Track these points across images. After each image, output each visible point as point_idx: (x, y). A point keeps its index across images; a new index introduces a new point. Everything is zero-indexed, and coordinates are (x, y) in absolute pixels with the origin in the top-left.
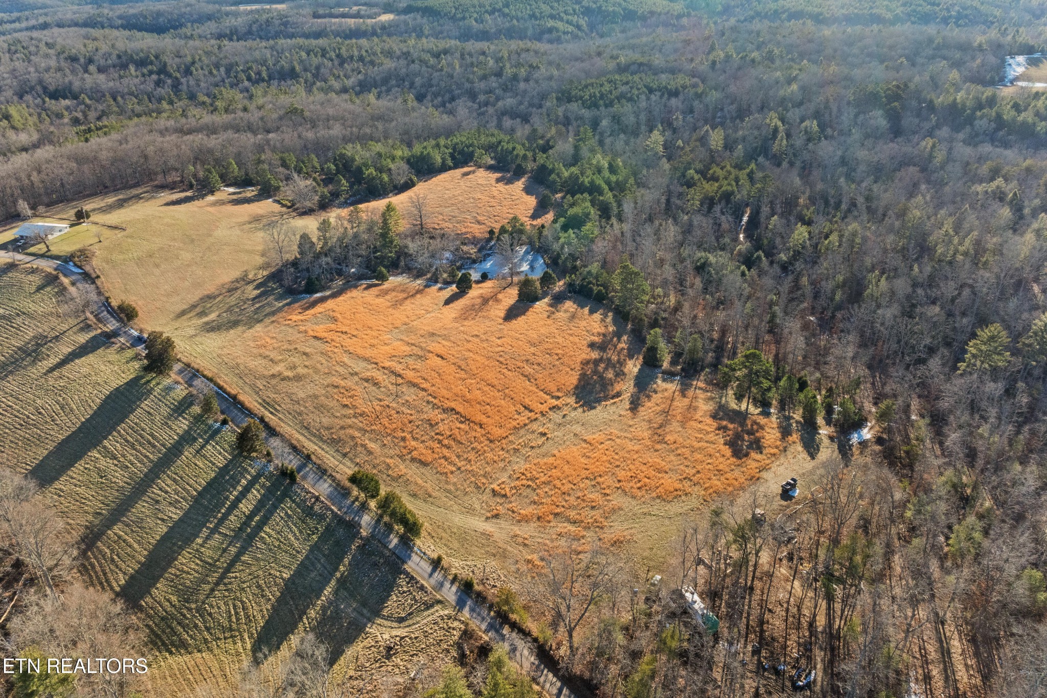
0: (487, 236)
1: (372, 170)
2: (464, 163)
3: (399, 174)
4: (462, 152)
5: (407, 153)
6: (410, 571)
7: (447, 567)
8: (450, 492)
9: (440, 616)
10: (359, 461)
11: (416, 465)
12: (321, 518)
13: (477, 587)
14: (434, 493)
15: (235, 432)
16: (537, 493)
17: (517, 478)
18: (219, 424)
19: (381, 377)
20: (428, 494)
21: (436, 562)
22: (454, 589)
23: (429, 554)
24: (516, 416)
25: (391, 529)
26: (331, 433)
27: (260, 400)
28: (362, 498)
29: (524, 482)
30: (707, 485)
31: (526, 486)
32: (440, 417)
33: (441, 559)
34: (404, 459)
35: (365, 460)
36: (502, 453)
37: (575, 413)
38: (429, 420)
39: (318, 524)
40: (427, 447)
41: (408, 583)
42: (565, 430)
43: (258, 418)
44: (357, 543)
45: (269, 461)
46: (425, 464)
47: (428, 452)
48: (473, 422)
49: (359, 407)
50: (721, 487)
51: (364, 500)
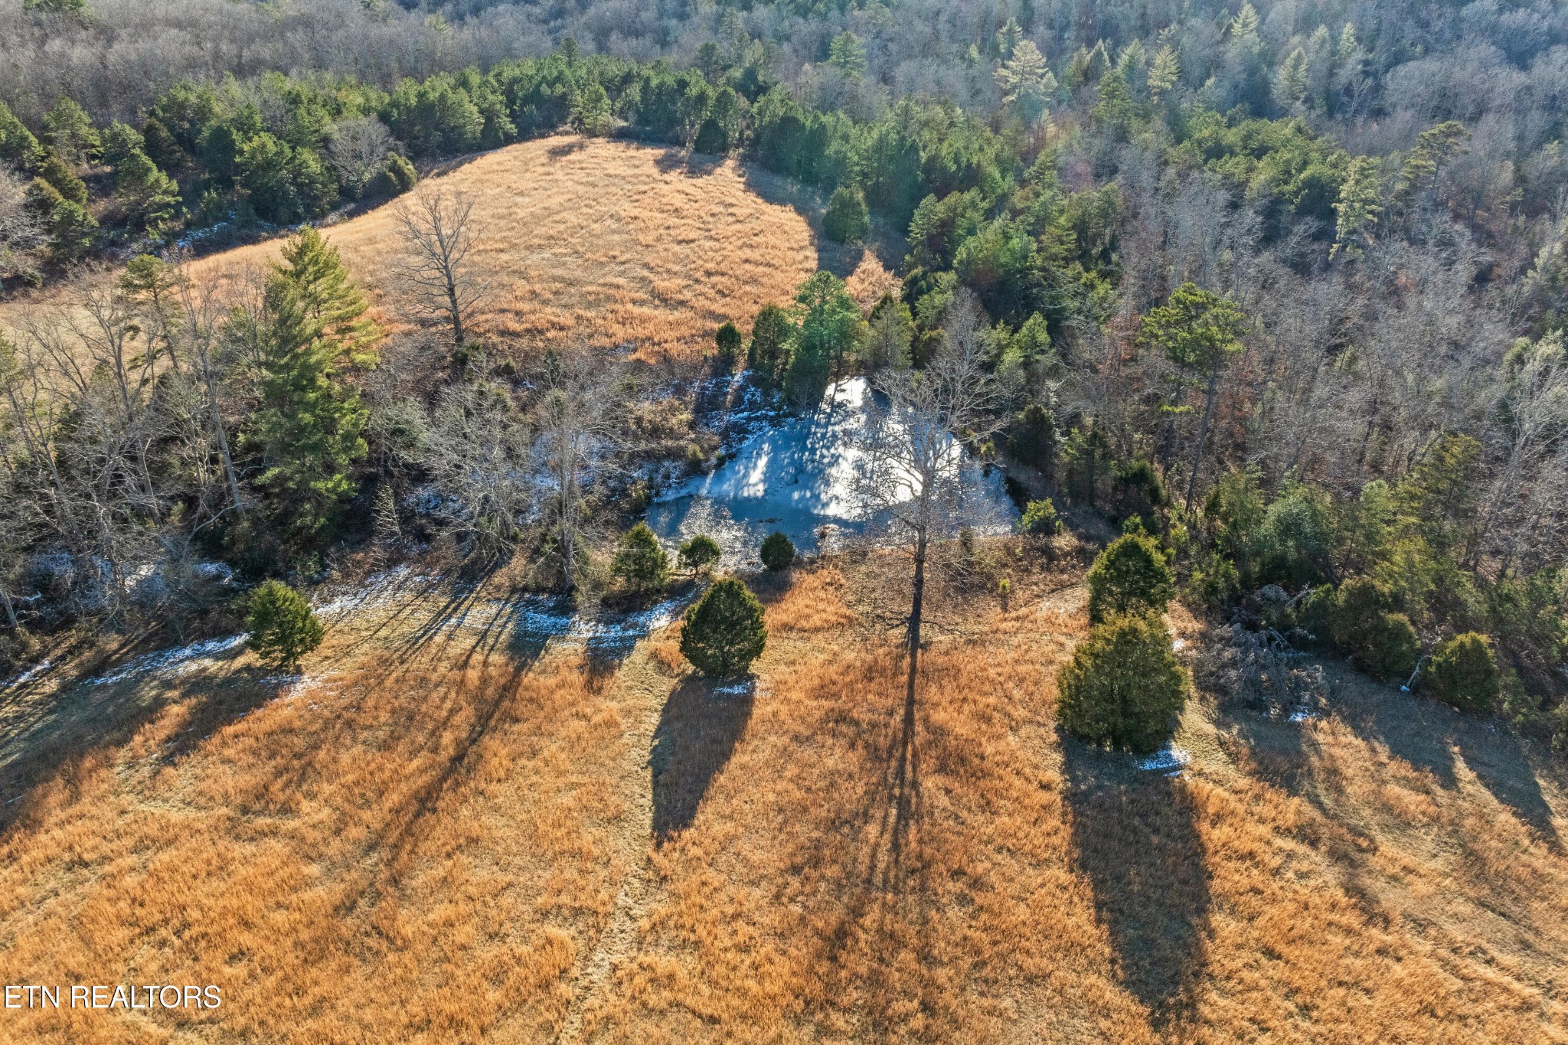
0: (712, 349)
1: (267, 141)
2: (546, 126)
3: (358, 156)
4: (535, 97)
5: (377, 97)
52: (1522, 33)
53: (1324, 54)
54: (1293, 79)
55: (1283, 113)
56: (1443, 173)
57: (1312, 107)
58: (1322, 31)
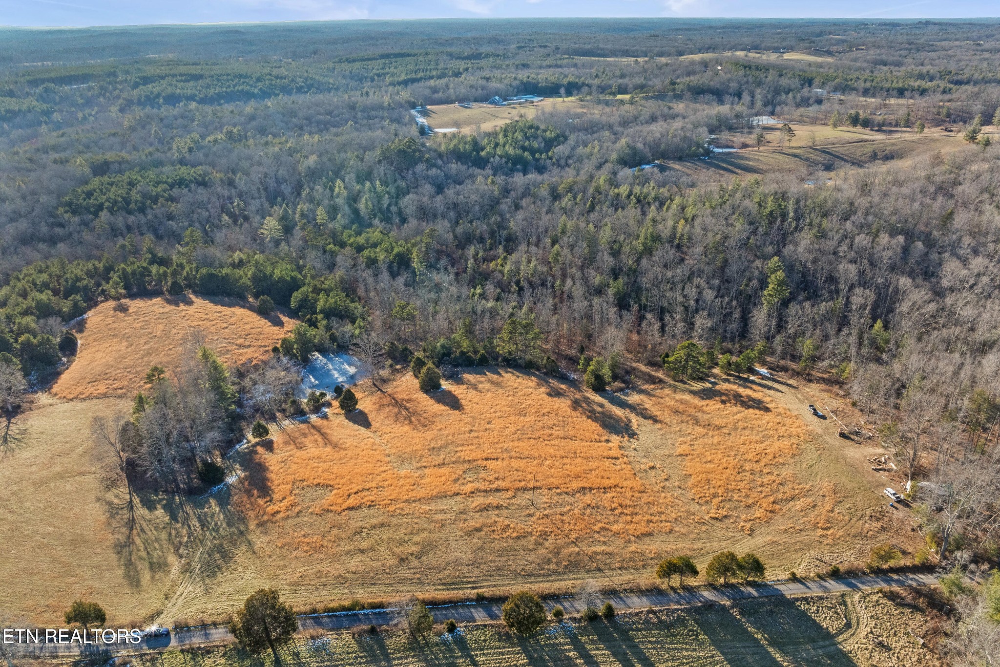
0: (271, 355)
6: (795, 596)
7: (804, 576)
8: (699, 539)
9: (859, 602)
10: (617, 565)
11: (647, 539)
12: (681, 621)
13: (842, 569)
14: (696, 547)
15: (477, 628)
16: (737, 501)
17: (707, 502)
18: (447, 634)
19: (489, 500)
20: (694, 550)
21: (794, 579)
22: (832, 582)
23: (779, 578)
24: (619, 467)
25: (732, 586)
26: (557, 563)
27: (439, 587)
28: (674, 585)
29: (716, 501)
30: (794, 433)
31: (722, 501)
32: (588, 498)
33: (794, 574)
34: (635, 542)
35: (619, 562)
36: (663, 495)
37: (634, 444)
38: (589, 505)
39: (686, 627)
40: (627, 523)
41: (808, 604)
42: (655, 457)
43: (472, 600)
44: (735, 612)
45: (560, 621)
46: (650, 534)
47: (634, 526)
48: (610, 488)
49: (530, 530)
50: (799, 430)
51: (678, 585)
52: (437, 178)
53: (373, 194)
54: (367, 208)
55: (371, 226)
58: (368, 184)
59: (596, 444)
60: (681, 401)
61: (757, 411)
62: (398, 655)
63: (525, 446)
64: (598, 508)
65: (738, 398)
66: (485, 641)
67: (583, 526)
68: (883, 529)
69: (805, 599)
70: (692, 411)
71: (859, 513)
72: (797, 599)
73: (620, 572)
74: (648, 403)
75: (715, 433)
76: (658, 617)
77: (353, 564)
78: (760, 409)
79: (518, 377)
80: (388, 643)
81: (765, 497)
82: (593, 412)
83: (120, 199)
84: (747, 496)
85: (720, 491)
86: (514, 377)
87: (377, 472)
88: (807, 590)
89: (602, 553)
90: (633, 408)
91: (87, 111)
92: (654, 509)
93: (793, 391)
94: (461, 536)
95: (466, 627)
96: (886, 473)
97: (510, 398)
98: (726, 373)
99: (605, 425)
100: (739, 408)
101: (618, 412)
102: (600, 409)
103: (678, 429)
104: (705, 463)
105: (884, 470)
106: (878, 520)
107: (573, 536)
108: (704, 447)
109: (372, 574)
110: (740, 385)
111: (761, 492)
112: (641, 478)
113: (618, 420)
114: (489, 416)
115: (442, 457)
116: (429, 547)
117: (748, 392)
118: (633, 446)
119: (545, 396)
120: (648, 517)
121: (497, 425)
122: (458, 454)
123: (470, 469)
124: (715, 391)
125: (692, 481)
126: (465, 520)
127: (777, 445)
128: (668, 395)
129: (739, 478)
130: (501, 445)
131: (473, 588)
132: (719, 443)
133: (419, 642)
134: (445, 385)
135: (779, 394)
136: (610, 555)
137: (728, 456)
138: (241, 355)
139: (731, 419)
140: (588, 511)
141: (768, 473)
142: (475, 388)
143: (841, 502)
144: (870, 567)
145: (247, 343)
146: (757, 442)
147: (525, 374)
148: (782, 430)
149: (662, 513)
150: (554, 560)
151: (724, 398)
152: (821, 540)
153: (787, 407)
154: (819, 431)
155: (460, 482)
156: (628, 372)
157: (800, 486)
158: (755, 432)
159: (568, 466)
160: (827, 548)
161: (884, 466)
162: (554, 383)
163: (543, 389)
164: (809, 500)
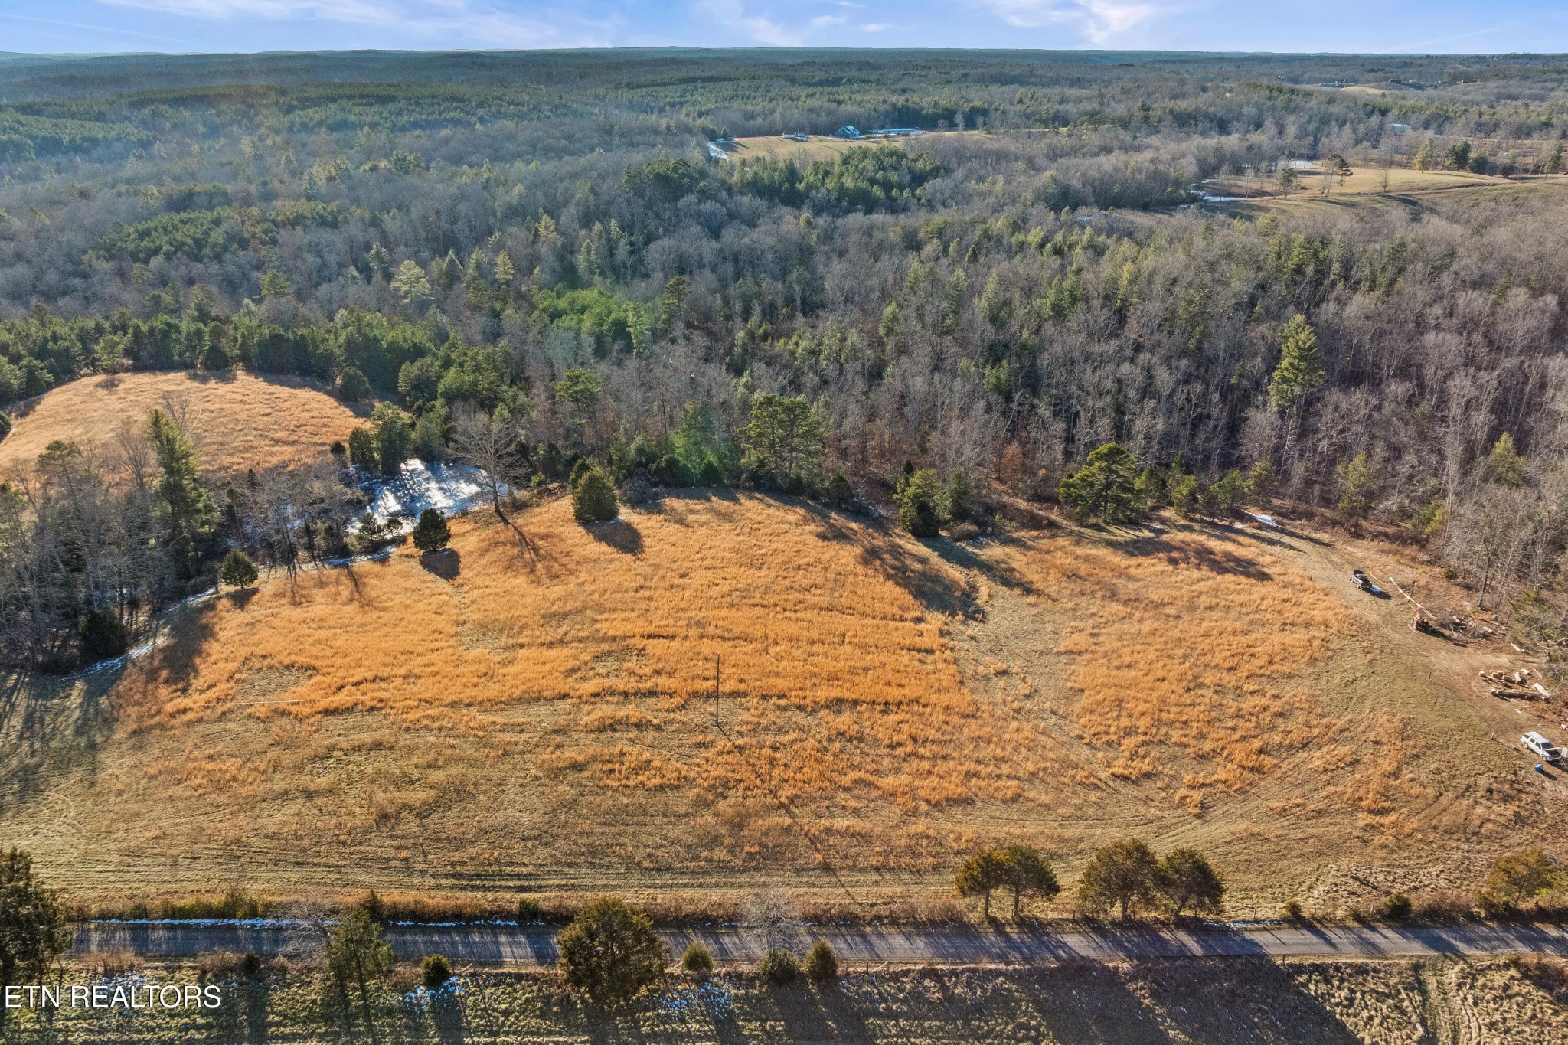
0: (329, 458)
6: (1296, 961)
7: (1320, 913)
8: (1080, 818)
9: (1459, 986)
10: (873, 861)
11: (958, 812)
12: (1001, 1002)
13: (1417, 902)
14: (1068, 833)
15: (499, 980)
16: (1178, 744)
17: (1109, 744)
18: (421, 990)
19: (631, 711)
20: (1062, 840)
21: (1295, 919)
22: (1390, 934)
23: (1259, 915)
24: (930, 667)
25: (1142, 926)
26: (731, 850)
27: (444, 882)
28: (999, 915)
29: (1129, 743)
30: (1318, 619)
31: (1143, 744)
32: (844, 720)
33: (1295, 909)
34: (927, 814)
35: (879, 854)
36: (1015, 724)
37: (974, 628)
38: (841, 734)
39: (1012, 1017)
40: (919, 774)
41: (1327, 981)
42: (1012, 654)
43: (509, 916)
44: (1141, 991)
45: (702, 980)
46: (966, 801)
47: (934, 781)
48: (900, 703)
49: (692, 774)
50: (1330, 614)
51: (1009, 915)
52: (712, 215)
53: (603, 241)
54: (588, 261)
55: (588, 285)
56: (684, 305)
57: (605, 278)
58: (598, 226)
59: (892, 624)
60: (1087, 559)
61: (1243, 579)
62: (287, 1031)
63: (740, 619)
64: (861, 740)
65: (1204, 556)
66: (506, 1013)
67: (815, 773)
68: (1519, 820)
69: (1320, 969)
70: (1106, 575)
71: (1462, 783)
72: (1299, 969)
73: (876, 877)
74: (1017, 559)
75: (1147, 615)
76: (944, 988)
77: (278, 818)
78: (1248, 575)
79: (769, 506)
80: (276, 998)
81: (1243, 739)
82: (904, 569)
83: (189, 241)
84: (1202, 736)
85: (1143, 724)
86: (761, 506)
87: (420, 649)
88: (1327, 949)
89: (845, 833)
90: (988, 568)
91: (208, 143)
92: (987, 751)
93: (1321, 549)
94: (537, 778)
95: (473, 975)
96: (1525, 704)
97: (741, 538)
98: (1186, 517)
99: (919, 593)
100: (1205, 572)
101: (955, 573)
102: (918, 566)
103: (1070, 605)
104: (1118, 668)
105: (1521, 697)
106: (1506, 799)
107: (787, 792)
108: (1120, 639)
109: (306, 842)
110: (1210, 535)
111: (1234, 729)
112: (971, 691)
113: (950, 586)
114: (687, 564)
115: (565, 628)
116: (457, 794)
117: (1230, 547)
118: (970, 632)
119: (812, 540)
120: (971, 766)
121: (697, 580)
122: (598, 626)
123: (610, 654)
124: (1161, 543)
125: (1085, 701)
126: (558, 746)
127: (1277, 638)
128: (1061, 548)
129: (1187, 698)
130: (690, 614)
131: (522, 889)
132: (1153, 633)
133: (347, 1003)
134: (625, 514)
135: (1292, 553)
136: (865, 838)
137: (1170, 657)
138: (272, 454)
139: (1186, 588)
140: (837, 745)
141: (1252, 693)
142: (681, 521)
143: (1417, 757)
144: (1487, 904)
145: (293, 438)
146: (1234, 633)
147: (786, 503)
148: (1291, 614)
149: (1004, 760)
150: (727, 841)
151: (1175, 554)
152: (1367, 836)
153: (1306, 574)
154: (1374, 618)
155: (579, 674)
156: (990, 510)
157: (1325, 721)
158: (1232, 615)
159: (816, 659)
160: (1380, 854)
161: (1520, 690)
162: (837, 519)
163: (812, 527)
164: (1344, 750)
